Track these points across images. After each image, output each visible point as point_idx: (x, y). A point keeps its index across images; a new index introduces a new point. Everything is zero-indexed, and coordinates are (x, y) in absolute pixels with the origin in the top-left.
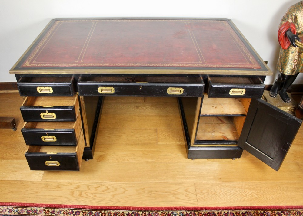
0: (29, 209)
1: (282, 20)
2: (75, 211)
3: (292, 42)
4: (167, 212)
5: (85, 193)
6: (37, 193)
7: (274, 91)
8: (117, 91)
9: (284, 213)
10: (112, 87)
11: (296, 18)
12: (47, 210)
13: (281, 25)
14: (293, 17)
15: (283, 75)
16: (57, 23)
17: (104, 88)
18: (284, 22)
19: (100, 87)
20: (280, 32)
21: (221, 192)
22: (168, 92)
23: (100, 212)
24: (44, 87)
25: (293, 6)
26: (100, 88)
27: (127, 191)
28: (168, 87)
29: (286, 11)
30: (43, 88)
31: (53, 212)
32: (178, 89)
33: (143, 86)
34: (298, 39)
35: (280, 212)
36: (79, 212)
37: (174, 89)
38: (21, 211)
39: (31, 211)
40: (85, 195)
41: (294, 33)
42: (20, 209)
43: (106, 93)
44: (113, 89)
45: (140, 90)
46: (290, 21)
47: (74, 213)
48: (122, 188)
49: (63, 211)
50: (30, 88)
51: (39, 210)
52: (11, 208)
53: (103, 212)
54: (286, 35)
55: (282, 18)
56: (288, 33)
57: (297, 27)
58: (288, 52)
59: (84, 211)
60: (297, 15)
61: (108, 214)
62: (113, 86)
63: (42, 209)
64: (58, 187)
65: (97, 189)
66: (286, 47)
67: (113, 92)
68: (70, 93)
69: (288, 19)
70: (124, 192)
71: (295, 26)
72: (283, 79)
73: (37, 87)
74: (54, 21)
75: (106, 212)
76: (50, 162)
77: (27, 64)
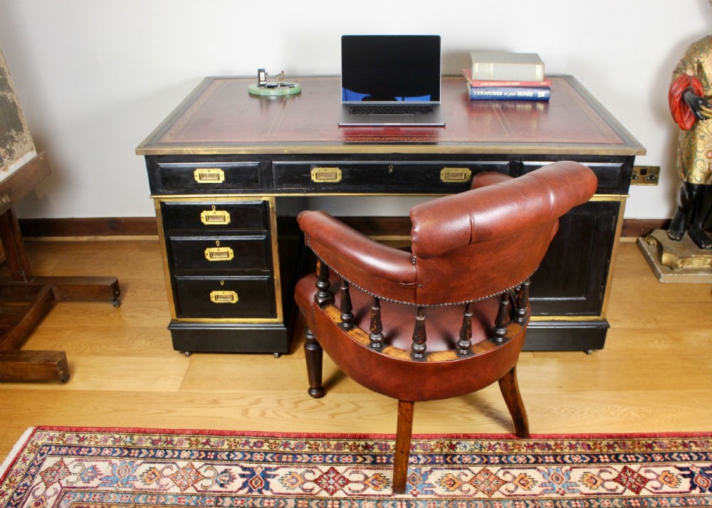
0: (156, 437)
1: (675, 72)
2: (253, 441)
3: (695, 111)
4: (448, 442)
5: (274, 412)
6: (170, 411)
7: (676, 228)
8: (346, 177)
9: (695, 443)
10: (337, 169)
11: (700, 67)
12: (193, 439)
13: (674, 81)
14: (696, 65)
15: (689, 186)
16: (218, 83)
17: (322, 170)
18: (678, 76)
19: (315, 169)
20: (671, 96)
21: (562, 408)
22: (442, 178)
23: (306, 443)
24: (207, 170)
25: (693, 44)
26: (314, 171)
27: (362, 407)
28: (442, 167)
29: (681, 55)
30: (205, 171)
31: (207, 442)
32: (460, 170)
33: (395, 166)
34: (705, 104)
35: (686, 441)
36: (262, 443)
37: (453, 170)
38: (140, 440)
39: (160, 440)
40: (273, 415)
41: (700, 94)
42: (136, 437)
43: (326, 181)
44: (339, 171)
45: (391, 174)
46: (690, 73)
47: (252, 444)
48: (351, 402)
49: (228, 440)
50: (180, 170)
51: (176, 439)
52: (117, 436)
53: (312, 442)
54: (682, 99)
55: (674, 68)
56: (687, 95)
57: (705, 84)
58: (694, 137)
59: (272, 441)
60: (701, 60)
61: (324, 445)
62: (340, 166)
63: (183, 437)
64: (215, 402)
65: (299, 404)
66: (688, 125)
67: (339, 178)
68: (257, 181)
69: (686, 69)
70: (355, 410)
71: (699, 82)
72: (690, 195)
73: (194, 169)
74: (211, 81)
75: (320, 442)
76: (220, 293)
77: (168, 139)
